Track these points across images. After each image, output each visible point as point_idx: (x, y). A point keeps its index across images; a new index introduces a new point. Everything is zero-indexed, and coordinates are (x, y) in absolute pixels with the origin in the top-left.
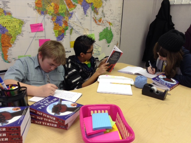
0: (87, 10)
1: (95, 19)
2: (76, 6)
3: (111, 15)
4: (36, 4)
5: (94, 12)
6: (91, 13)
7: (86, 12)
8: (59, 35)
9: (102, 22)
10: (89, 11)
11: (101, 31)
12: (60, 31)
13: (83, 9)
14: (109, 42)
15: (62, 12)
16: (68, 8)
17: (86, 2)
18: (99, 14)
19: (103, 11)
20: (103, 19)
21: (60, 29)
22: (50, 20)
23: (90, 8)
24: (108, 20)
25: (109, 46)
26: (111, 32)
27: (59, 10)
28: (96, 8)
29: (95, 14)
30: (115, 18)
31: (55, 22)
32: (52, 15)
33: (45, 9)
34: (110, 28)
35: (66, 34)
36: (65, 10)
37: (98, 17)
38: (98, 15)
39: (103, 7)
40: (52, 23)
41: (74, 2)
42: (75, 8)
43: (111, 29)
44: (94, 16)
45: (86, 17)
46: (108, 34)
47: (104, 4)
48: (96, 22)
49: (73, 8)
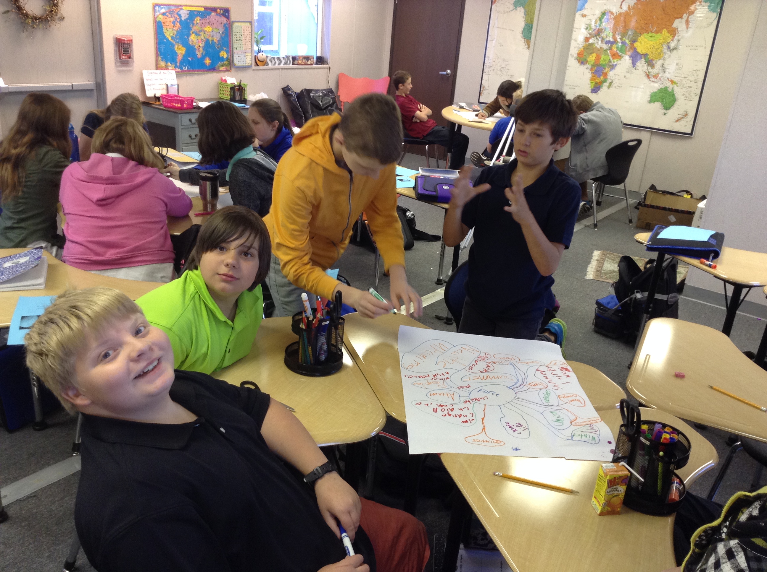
0: (636, 62)
1: (648, 73)
2: (622, 57)
3: (677, 71)
4: (578, 54)
5: (648, 65)
6: (643, 66)
7: (635, 64)
8: (594, 87)
9: (660, 78)
10: (641, 64)
11: (655, 90)
12: (596, 83)
13: (631, 61)
14: (667, 108)
15: (604, 63)
16: (611, 59)
17: (638, 53)
18: (655, 68)
19: (663, 64)
20: (660, 75)
21: (597, 81)
22: (588, 70)
23: (643, 61)
24: (669, 78)
25: (665, 114)
26: (674, 95)
27: (600, 60)
28: (652, 60)
29: (649, 68)
30: (685, 76)
31: (594, 73)
32: (592, 65)
33: (586, 59)
34: (673, 88)
35: (603, 88)
36: (608, 61)
37: (653, 71)
38: (654, 70)
39: (664, 59)
40: (590, 74)
41: (621, 52)
42: (620, 59)
43: (673, 90)
44: (648, 70)
45: (634, 71)
46: (668, 96)
47: (666, 56)
48: (649, 78)
49: (618, 59)
